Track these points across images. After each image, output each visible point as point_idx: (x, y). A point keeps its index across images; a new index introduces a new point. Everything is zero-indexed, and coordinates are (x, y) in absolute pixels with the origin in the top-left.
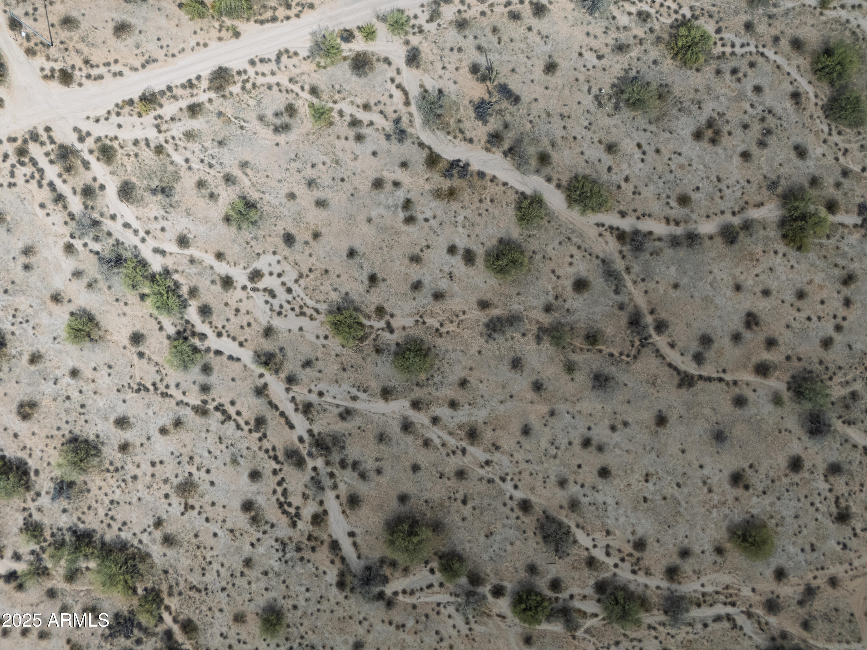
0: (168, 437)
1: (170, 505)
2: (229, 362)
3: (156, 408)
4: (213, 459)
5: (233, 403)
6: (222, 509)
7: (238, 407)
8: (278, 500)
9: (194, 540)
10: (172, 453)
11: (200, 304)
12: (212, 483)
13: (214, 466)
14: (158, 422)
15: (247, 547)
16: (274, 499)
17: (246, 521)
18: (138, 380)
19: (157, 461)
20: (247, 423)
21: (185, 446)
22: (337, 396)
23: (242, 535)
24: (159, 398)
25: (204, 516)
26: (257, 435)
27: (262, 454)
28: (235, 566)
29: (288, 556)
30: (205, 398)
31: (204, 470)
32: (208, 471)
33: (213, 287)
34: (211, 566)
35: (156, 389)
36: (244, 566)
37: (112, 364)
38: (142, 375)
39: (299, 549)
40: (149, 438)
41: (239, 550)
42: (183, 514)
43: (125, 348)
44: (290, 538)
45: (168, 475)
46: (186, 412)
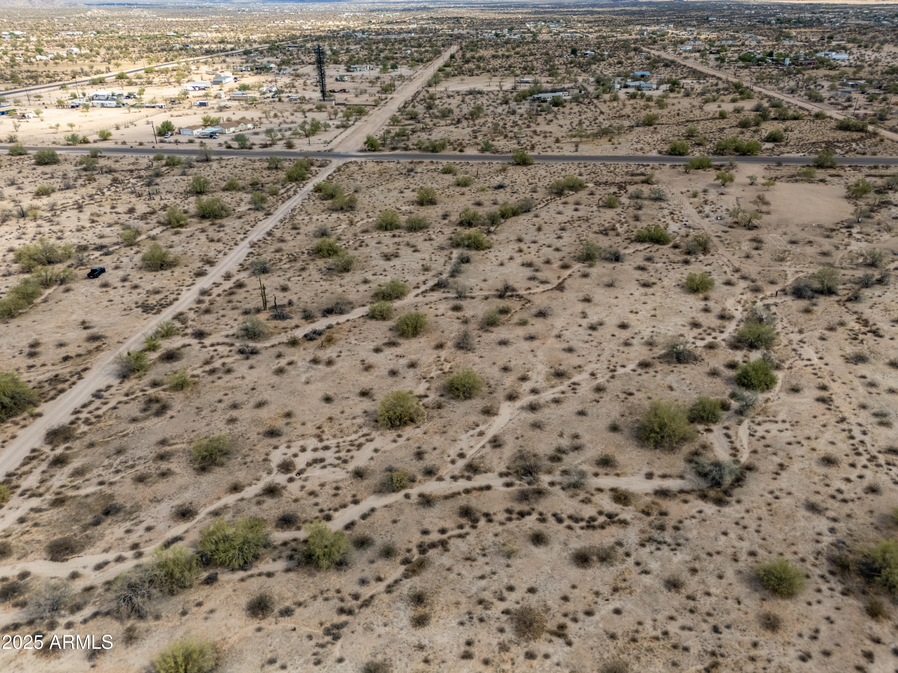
0: (433, 620)
1: (547, 656)
2: (369, 520)
3: (380, 620)
4: (495, 577)
5: (425, 532)
6: (576, 591)
7: (434, 529)
8: (582, 528)
9: (620, 643)
10: (462, 624)
11: (274, 524)
12: (532, 590)
13: (506, 580)
14: (401, 625)
15: (646, 579)
16: (580, 532)
17: (604, 569)
18: (320, 632)
19: (463, 648)
20: (461, 527)
21: (458, 603)
22: (472, 444)
23: (625, 580)
24: (367, 611)
25: (581, 616)
26: (482, 522)
27: (511, 525)
28: (676, 603)
29: (669, 540)
30: (399, 559)
31: (506, 594)
32: (511, 589)
33: (265, 506)
34: (671, 634)
35: (350, 612)
36: (678, 592)
37: (269, 656)
38: (316, 621)
39: (662, 528)
40: (421, 647)
41: (647, 590)
42: (569, 644)
43: (259, 630)
44: (643, 532)
45: (495, 642)
46: (408, 586)
